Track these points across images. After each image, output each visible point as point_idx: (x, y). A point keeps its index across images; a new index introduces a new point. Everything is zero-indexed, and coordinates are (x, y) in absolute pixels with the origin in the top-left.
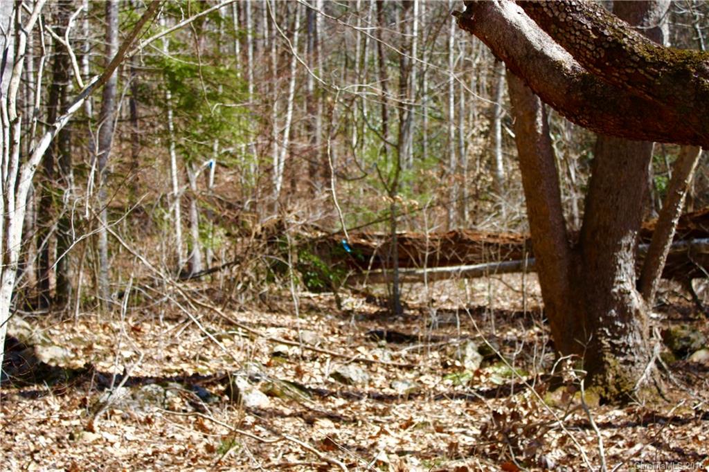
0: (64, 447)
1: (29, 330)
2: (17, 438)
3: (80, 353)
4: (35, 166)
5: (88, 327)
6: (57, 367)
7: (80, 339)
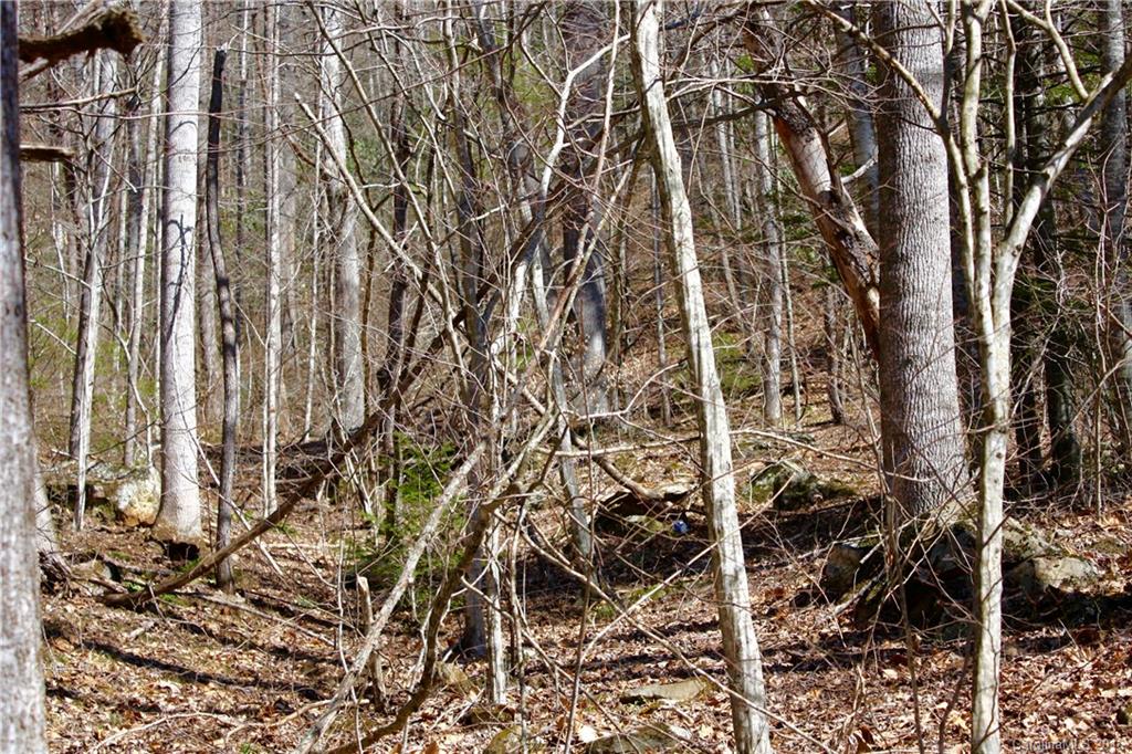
0: (1110, 737)
1: (1021, 532)
2: (1025, 722)
3: (1115, 569)
4: (1018, 248)
5: (1122, 520)
6: (1077, 592)
7: (1110, 542)
